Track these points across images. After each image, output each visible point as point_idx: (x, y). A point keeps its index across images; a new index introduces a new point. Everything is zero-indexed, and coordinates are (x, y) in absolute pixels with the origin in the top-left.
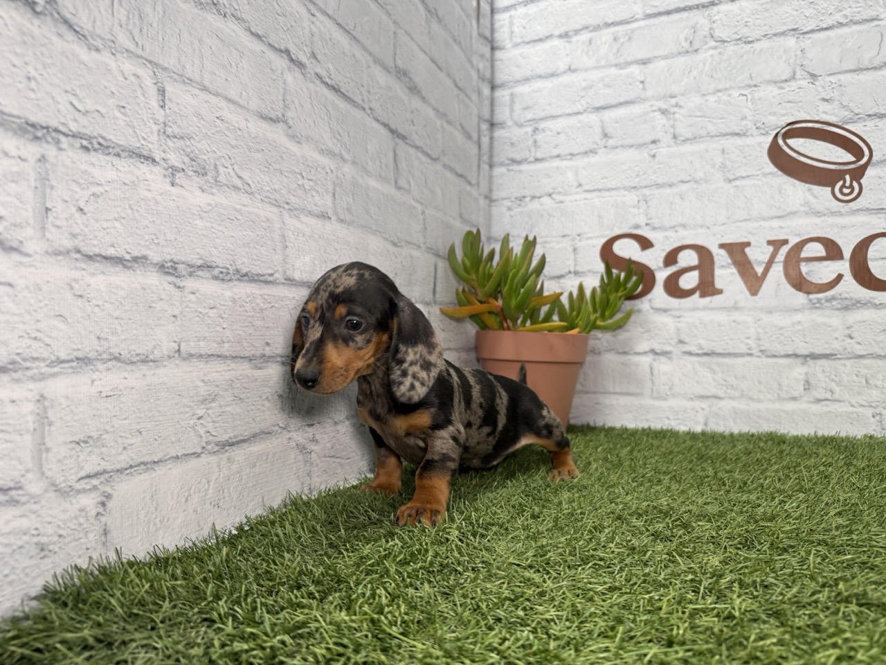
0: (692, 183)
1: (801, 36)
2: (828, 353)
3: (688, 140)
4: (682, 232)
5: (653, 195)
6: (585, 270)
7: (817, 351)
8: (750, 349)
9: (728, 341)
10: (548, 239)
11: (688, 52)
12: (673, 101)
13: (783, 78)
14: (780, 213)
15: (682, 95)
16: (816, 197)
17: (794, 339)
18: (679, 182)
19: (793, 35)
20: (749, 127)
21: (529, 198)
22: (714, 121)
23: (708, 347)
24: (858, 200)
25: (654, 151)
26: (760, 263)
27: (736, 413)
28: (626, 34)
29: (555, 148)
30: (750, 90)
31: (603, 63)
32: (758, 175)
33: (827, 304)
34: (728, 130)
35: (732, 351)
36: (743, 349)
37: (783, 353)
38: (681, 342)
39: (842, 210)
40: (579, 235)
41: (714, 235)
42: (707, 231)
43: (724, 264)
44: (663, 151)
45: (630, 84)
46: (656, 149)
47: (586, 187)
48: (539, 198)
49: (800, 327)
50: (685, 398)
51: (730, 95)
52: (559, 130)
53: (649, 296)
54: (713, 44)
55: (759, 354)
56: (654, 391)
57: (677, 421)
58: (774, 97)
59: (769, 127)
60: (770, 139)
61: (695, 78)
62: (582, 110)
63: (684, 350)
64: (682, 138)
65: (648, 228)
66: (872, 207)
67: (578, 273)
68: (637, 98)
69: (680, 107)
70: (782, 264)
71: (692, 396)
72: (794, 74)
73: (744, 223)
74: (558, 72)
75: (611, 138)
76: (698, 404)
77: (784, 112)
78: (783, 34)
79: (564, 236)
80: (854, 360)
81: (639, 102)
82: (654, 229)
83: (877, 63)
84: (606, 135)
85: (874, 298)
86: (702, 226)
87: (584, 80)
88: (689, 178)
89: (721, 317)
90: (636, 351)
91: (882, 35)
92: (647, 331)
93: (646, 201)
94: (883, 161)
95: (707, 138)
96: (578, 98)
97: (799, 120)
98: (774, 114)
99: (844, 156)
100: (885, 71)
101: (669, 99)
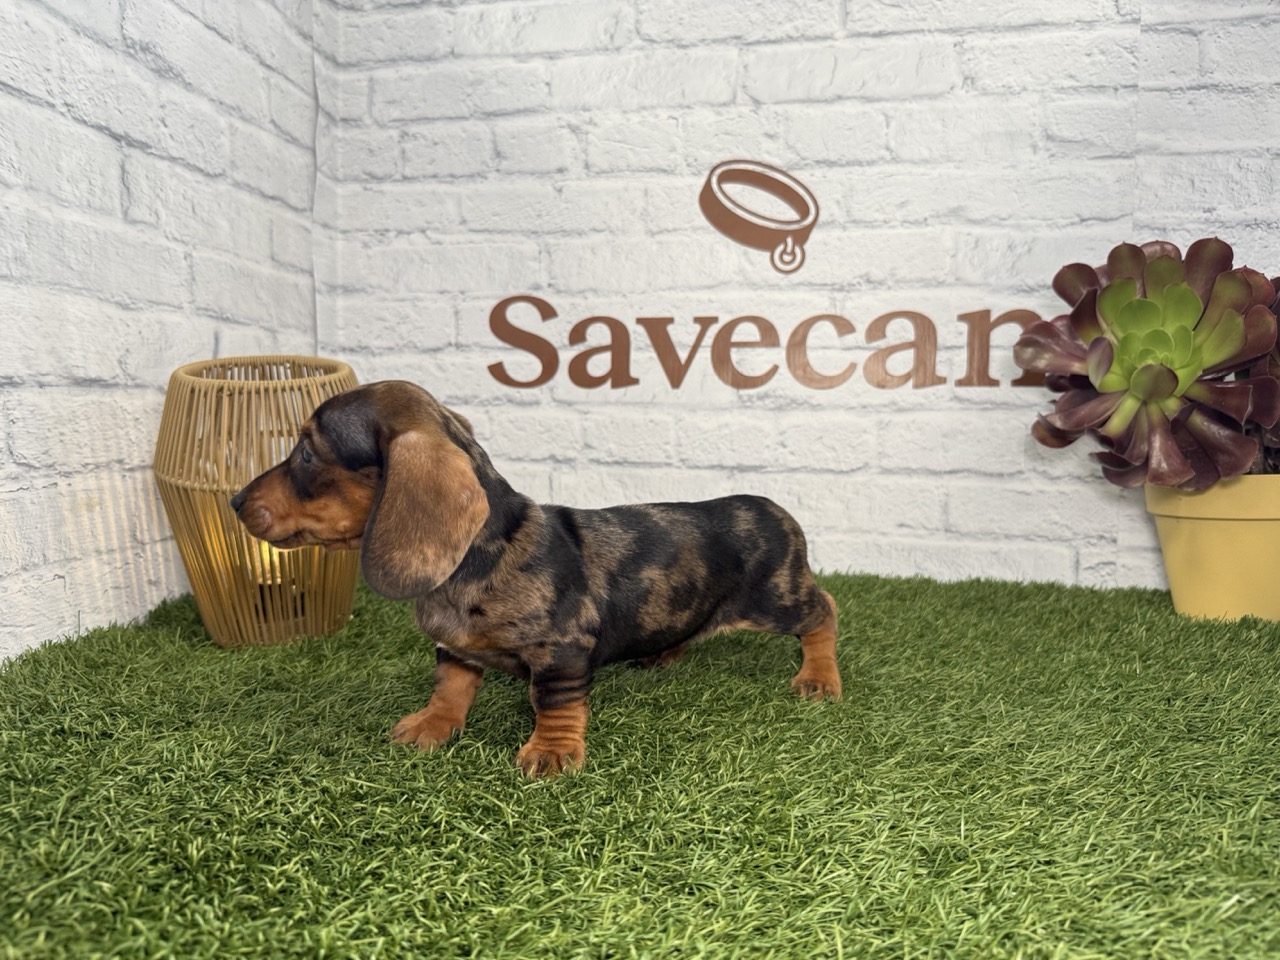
0: (607, 233)
1: (745, 48)
2: (757, 463)
3: (603, 172)
4: (592, 299)
5: (558, 245)
6: (470, 342)
7: (747, 462)
8: (668, 457)
9: (643, 447)
10: (421, 295)
11: (607, 49)
12: (586, 116)
13: (724, 98)
14: (710, 282)
15: (599, 108)
16: (751, 263)
17: (720, 445)
18: (591, 230)
19: (736, 45)
20: (679, 162)
21: (395, 233)
22: (637, 149)
23: (619, 453)
24: (800, 271)
25: (560, 184)
26: (684, 346)
28: (530, 13)
29: (430, 164)
30: (681, 112)
31: (497, 50)
32: (686, 229)
33: (759, 403)
34: (653, 165)
35: (648, 460)
36: (662, 458)
37: (706, 463)
38: (588, 446)
39: (782, 283)
40: (462, 293)
41: (631, 306)
42: (623, 299)
43: (642, 345)
44: (571, 184)
45: (532, 85)
46: (563, 180)
47: (473, 226)
48: (409, 233)
49: (727, 431)
51: (657, 116)
52: (436, 140)
53: (551, 383)
54: (639, 42)
55: (680, 464)
58: (710, 125)
59: (701, 164)
60: (702, 181)
61: (615, 87)
62: (467, 115)
63: (591, 456)
64: (597, 169)
65: (550, 290)
66: (815, 281)
67: (462, 346)
68: (540, 106)
69: (595, 125)
72: (735, 98)
73: (667, 294)
74: (437, 55)
75: (505, 158)
77: (719, 146)
78: (724, 41)
79: (442, 293)
80: (785, 475)
81: (543, 112)
82: (559, 292)
83: (829, 94)
84: (498, 154)
85: (810, 397)
86: (617, 293)
87: (472, 72)
88: (603, 226)
89: (636, 415)
90: (533, 457)
91: (836, 60)
92: (549, 430)
93: (549, 253)
94: (831, 223)
95: (628, 173)
96: (462, 97)
97: (738, 158)
98: (708, 147)
99: (788, 213)
100: (837, 107)
101: (581, 112)
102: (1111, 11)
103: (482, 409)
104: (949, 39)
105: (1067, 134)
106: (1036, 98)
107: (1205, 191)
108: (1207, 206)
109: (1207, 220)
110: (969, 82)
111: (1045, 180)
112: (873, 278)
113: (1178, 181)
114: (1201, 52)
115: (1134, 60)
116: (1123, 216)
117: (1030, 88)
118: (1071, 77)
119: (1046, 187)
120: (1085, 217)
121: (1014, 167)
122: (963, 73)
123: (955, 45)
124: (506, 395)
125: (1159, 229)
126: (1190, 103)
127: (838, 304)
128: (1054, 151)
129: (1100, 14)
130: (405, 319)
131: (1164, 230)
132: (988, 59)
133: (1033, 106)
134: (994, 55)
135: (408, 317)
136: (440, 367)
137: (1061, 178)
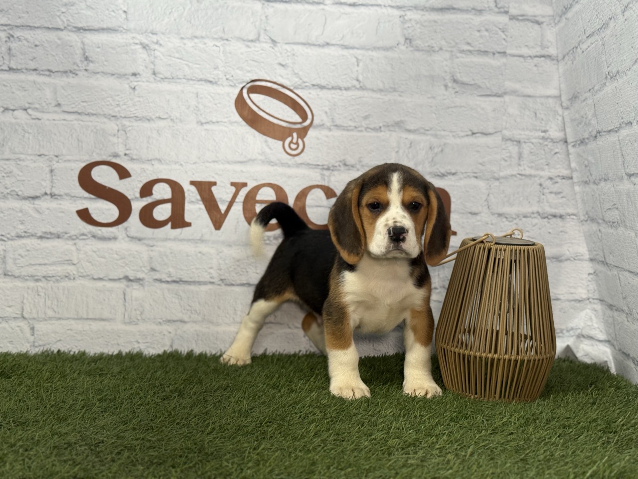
0: (169, 120)
3: (166, 78)
4: (157, 165)
5: (132, 126)
6: (62, 193)
8: (211, 278)
9: (194, 270)
10: (22, 156)
12: (154, 38)
13: (251, 37)
14: (242, 159)
15: (163, 34)
16: (270, 148)
18: (157, 117)
20: (220, 77)
22: (190, 64)
23: (176, 275)
24: (302, 155)
25: (135, 84)
26: (223, 201)
27: (197, 335)
29: (32, 60)
30: (222, 42)
32: (225, 122)
33: (275, 242)
34: (202, 77)
35: (197, 280)
36: (206, 278)
37: (239, 282)
38: (153, 270)
39: (290, 163)
40: (57, 156)
41: (186, 172)
42: (180, 167)
43: (193, 199)
44: (142, 85)
45: (113, 11)
46: (137, 82)
47: (66, 109)
48: (13, 110)
49: (253, 260)
50: (154, 322)
51: (205, 44)
52: (37, 43)
53: (125, 224)
55: (220, 282)
56: (126, 317)
57: (147, 344)
58: (242, 54)
59: (237, 80)
60: (237, 91)
61: (175, 20)
62: (62, 27)
63: (156, 277)
64: (162, 76)
65: (126, 157)
66: (311, 163)
67: (55, 195)
68: (119, 27)
69: (161, 45)
70: (242, 204)
71: (161, 321)
72: (259, 36)
73: (212, 164)
75: (92, 62)
76: (166, 328)
77: (249, 69)
79: (40, 155)
81: (121, 31)
82: (132, 159)
83: (321, 41)
84: (86, 58)
86: (176, 163)
88: (166, 116)
89: (189, 248)
90: (111, 277)
91: (326, 19)
92: (122, 258)
93: (125, 131)
94: (322, 126)
95: (184, 81)
96: (58, 14)
97: (261, 78)
98: (241, 69)
99: (293, 117)
100: (326, 50)
101: (150, 35)
102: (492, 5)
103: (71, 242)
104: (397, 13)
105: (465, 79)
106: (447, 55)
107: (542, 120)
108: (543, 129)
109: (543, 138)
110: (408, 41)
111: (452, 107)
112: (347, 163)
113: (527, 113)
114: (542, 35)
115: (504, 37)
116: (496, 132)
117: (444, 49)
118: (469, 44)
119: (452, 111)
120: (475, 131)
121: (434, 98)
122: (404, 35)
123: (400, 17)
124: (90, 232)
125: (516, 141)
126: (536, 66)
127: (326, 178)
128: (457, 89)
129: (486, 6)
130: (10, 174)
131: (519, 142)
132: (420, 28)
133: (446, 60)
134: (423, 26)
135: (11, 172)
136: (37, 211)
137: (461, 107)
